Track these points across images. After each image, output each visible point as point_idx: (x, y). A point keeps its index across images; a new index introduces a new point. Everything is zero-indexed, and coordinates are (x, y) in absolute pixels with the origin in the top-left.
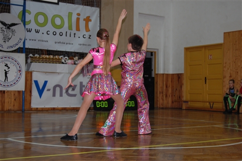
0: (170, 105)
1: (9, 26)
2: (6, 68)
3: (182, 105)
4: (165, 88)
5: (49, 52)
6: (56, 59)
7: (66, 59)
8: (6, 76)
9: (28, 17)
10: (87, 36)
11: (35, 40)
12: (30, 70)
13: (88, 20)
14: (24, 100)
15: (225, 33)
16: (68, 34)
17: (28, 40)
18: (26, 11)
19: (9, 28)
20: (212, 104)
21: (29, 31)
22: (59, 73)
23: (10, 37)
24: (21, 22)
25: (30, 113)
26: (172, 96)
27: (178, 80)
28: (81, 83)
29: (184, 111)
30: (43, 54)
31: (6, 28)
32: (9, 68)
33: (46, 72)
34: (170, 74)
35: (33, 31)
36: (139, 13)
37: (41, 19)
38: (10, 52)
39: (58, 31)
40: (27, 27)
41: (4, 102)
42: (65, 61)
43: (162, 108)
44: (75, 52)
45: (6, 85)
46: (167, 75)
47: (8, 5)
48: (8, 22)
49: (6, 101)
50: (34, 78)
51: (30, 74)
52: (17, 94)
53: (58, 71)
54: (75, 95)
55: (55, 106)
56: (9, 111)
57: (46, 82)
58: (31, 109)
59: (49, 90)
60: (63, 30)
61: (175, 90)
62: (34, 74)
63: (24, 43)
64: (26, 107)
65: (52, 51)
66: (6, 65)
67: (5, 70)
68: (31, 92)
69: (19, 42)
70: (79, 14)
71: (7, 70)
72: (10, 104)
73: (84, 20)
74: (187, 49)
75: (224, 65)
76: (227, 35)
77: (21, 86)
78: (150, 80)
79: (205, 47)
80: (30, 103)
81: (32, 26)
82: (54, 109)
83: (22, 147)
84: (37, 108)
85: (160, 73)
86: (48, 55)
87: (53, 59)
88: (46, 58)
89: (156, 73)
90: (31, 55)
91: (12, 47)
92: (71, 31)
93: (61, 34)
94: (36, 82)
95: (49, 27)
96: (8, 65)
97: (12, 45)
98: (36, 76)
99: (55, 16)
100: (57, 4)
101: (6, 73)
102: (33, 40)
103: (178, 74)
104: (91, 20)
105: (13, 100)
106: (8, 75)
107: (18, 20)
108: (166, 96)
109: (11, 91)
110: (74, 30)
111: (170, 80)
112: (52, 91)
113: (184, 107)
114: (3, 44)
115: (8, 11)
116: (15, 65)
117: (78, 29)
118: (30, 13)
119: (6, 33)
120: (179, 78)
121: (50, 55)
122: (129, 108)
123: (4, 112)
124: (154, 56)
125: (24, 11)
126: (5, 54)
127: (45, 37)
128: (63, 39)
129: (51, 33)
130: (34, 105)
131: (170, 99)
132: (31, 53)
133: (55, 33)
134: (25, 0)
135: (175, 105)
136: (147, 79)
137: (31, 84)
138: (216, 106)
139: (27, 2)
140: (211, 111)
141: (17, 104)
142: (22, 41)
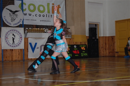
0: (107, 55)
1: (14, 12)
2: (13, 36)
3: (115, 54)
4: (104, 45)
5: (37, 26)
6: (41, 30)
7: (47, 30)
8: (13, 41)
9: (25, 7)
11: (29, 20)
12: (27, 37)
14: (24, 54)
16: (48, 16)
17: (25, 20)
18: (23, 3)
19: (14, 13)
21: (25, 15)
22: (43, 38)
23: (15, 18)
24: (21, 10)
25: (28, 62)
26: (108, 49)
27: (112, 40)
29: (116, 58)
30: (34, 28)
31: (12, 14)
32: (15, 36)
33: (36, 38)
34: (107, 37)
35: (28, 14)
36: (88, 2)
37: (32, 8)
38: (15, 27)
39: (42, 14)
40: (24, 12)
42: (47, 31)
43: (103, 57)
44: (52, 26)
45: (14, 46)
46: (105, 37)
47: (13, 1)
48: (14, 10)
49: (14, 55)
50: (29, 42)
51: (27, 39)
52: (20, 51)
53: (42, 37)
56: (16, 61)
57: (36, 44)
58: (28, 59)
59: (38, 48)
61: (110, 45)
63: (23, 22)
64: (25, 58)
65: (39, 25)
66: (13, 35)
67: (13, 38)
68: (28, 49)
69: (20, 21)
70: (53, 4)
71: (14, 38)
72: (16, 57)
74: (117, 22)
77: (22, 46)
78: (96, 40)
79: (128, 20)
80: (28, 56)
81: (27, 12)
83: (24, 81)
84: (32, 59)
85: (101, 36)
86: (36, 28)
87: (39, 30)
88: (36, 30)
89: (99, 36)
90: (27, 28)
91: (16, 24)
92: (49, 14)
93: (44, 16)
94: (31, 44)
95: (37, 12)
97: (16, 23)
98: (30, 40)
99: (40, 6)
101: (13, 39)
102: (27, 20)
103: (112, 36)
104: (60, 7)
105: (18, 54)
106: (14, 40)
107: (19, 9)
108: (105, 49)
109: (16, 49)
110: (51, 14)
111: (107, 40)
113: (116, 56)
114: (11, 22)
115: (13, 4)
116: (18, 34)
117: (53, 12)
118: (25, 5)
119: (12, 16)
120: (113, 39)
121: (37, 28)
122: (84, 57)
123: (13, 62)
124: (97, 27)
125: (22, 4)
126: (12, 28)
127: (35, 18)
128: (45, 18)
129: (38, 15)
130: (30, 57)
131: (108, 51)
132: (27, 27)
133: (40, 15)
135: (111, 54)
136: (94, 39)
137: (28, 45)
141: (20, 57)
142: (22, 21)
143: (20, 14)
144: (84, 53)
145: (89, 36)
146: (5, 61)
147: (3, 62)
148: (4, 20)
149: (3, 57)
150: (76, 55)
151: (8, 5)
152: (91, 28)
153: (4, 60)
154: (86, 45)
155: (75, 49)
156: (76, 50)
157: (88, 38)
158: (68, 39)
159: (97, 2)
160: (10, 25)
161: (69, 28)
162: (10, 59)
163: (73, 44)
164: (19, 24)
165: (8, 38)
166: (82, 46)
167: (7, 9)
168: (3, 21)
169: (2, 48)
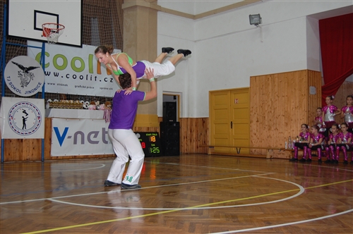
0: (194, 151)
1: (27, 70)
2: (24, 115)
3: (207, 150)
4: (189, 132)
5: (69, 97)
6: (77, 104)
7: (87, 104)
8: (24, 123)
9: (47, 60)
10: (109, 80)
11: (54, 84)
12: (50, 116)
14: (43, 149)
15: (251, 77)
16: (89, 78)
17: (47, 84)
19: (26, 72)
20: (238, 149)
21: (48, 74)
22: (80, 119)
23: (28, 81)
24: (40, 66)
25: (50, 163)
26: (196, 141)
27: (203, 124)
28: (104, 129)
29: (210, 157)
30: (62, 99)
31: (23, 72)
32: (27, 114)
33: (67, 119)
34: (194, 118)
35: (52, 74)
37: (60, 62)
39: (78, 75)
40: (46, 70)
41: (22, 152)
42: (87, 106)
43: (187, 154)
44: (96, 97)
45: (24, 133)
46: (192, 119)
47: (25, 47)
48: (26, 66)
49: (24, 150)
50: (54, 125)
51: (49, 121)
52: (35, 142)
53: (79, 117)
54: (97, 142)
55: (77, 155)
56: (27, 161)
57: (66, 129)
58: (51, 158)
59: (69, 137)
60: (84, 74)
61: (199, 134)
62: (54, 120)
63: (43, 88)
64: (46, 156)
65: (72, 95)
66: (24, 112)
67: (23, 117)
68: (50, 139)
69: (38, 87)
71: (25, 117)
72: (27, 154)
74: (211, 93)
75: (251, 110)
76: (253, 79)
77: (40, 134)
78: (175, 125)
79: (231, 91)
80: (50, 152)
81: (49, 69)
82: (75, 157)
84: (57, 157)
85: (183, 117)
86: (67, 99)
87: (73, 104)
88: (66, 103)
89: (180, 117)
90: (50, 100)
91: (30, 92)
92: (91, 74)
93: (81, 77)
94: (56, 129)
95: (69, 70)
96: (26, 112)
97: (30, 90)
98: (55, 123)
99: (75, 59)
100: (81, 47)
101: (24, 120)
102: (51, 84)
103: (203, 118)
105: (31, 149)
106: (26, 122)
107: (36, 64)
108: (191, 141)
109: (29, 139)
110: (95, 73)
111: (194, 124)
112: (73, 138)
113: (210, 153)
114: (20, 88)
115: (25, 53)
116: (33, 111)
117: (99, 72)
118: (49, 56)
119: (24, 77)
120: (204, 122)
121: (69, 99)
122: (154, 155)
123: (22, 162)
124: (177, 100)
125: (43, 53)
126: (23, 100)
127: (65, 81)
128: (84, 82)
129: (71, 76)
130: (54, 154)
131: (194, 144)
132: (50, 98)
133: (75, 77)
134: (44, 42)
135: (200, 150)
136: (172, 123)
137: (51, 131)
138: (243, 151)
139: (46, 44)
140: (238, 156)
141: (35, 153)
142: (41, 86)
143: (38, 73)
144: (153, 147)
145: (163, 117)
146: (7, 161)
147: (3, 163)
148: (7, 83)
149: (2, 155)
151: (15, 56)
152: (167, 103)
153: (5, 159)
154: (158, 133)
157: (161, 120)
160: (18, 94)
162: (17, 158)
164: (36, 92)
165: (14, 117)
166: (150, 135)
167: (14, 63)
168: (5, 85)
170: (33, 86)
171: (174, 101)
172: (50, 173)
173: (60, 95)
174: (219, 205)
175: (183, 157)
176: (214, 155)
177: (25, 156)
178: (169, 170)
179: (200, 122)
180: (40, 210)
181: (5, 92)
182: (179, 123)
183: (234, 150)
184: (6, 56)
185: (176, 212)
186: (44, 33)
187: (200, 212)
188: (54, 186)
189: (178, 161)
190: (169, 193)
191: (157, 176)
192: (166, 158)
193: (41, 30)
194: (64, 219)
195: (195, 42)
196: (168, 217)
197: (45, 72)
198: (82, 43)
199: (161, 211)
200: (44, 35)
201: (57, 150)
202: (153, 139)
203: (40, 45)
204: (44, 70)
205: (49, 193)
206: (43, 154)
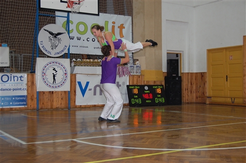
0: (194, 100)
1: (56, 35)
2: (54, 72)
3: (206, 100)
4: (190, 85)
5: (89, 57)
6: (95, 62)
8: (54, 79)
9: (72, 27)
11: (77, 46)
12: (74, 73)
13: (122, 27)
14: (70, 99)
15: (244, 36)
17: (72, 46)
19: (55, 37)
20: (233, 99)
21: (72, 38)
22: (98, 75)
23: (57, 45)
24: (65, 32)
25: (75, 111)
26: (196, 92)
27: (202, 78)
28: (118, 83)
29: (208, 106)
30: (84, 59)
31: (53, 37)
32: (57, 72)
33: (88, 74)
34: (194, 73)
35: (75, 38)
36: (167, 20)
37: (82, 28)
40: (71, 35)
41: (53, 101)
43: (188, 103)
45: (54, 86)
46: (192, 73)
47: (53, 17)
48: (55, 32)
49: (55, 100)
50: (78, 80)
51: (74, 76)
52: (63, 94)
55: (96, 104)
56: (57, 109)
57: (88, 83)
58: (76, 107)
59: (90, 90)
61: (198, 86)
62: (78, 76)
63: (69, 49)
64: (72, 104)
65: (91, 55)
66: (54, 69)
67: (53, 74)
68: (75, 92)
69: (64, 49)
70: (114, 23)
71: (55, 74)
72: (58, 103)
73: (119, 27)
74: (209, 51)
75: (244, 65)
77: (67, 87)
78: (177, 79)
79: (226, 49)
80: (75, 102)
81: (74, 34)
82: (95, 106)
84: (81, 106)
85: (185, 72)
87: (93, 62)
88: (87, 62)
89: (182, 72)
90: (74, 60)
91: (58, 53)
94: (80, 83)
95: (89, 34)
96: (56, 69)
97: (58, 51)
98: (79, 78)
100: (98, 15)
101: (54, 76)
102: (75, 46)
103: (201, 73)
104: (124, 28)
105: (60, 99)
106: (56, 78)
107: (63, 30)
108: (191, 92)
109: (58, 92)
111: (194, 78)
112: (93, 90)
113: (208, 103)
114: (51, 51)
115: (54, 22)
116: (61, 69)
118: (72, 23)
119: (53, 41)
120: (202, 76)
121: (89, 58)
122: (160, 104)
123: (53, 110)
124: (179, 58)
125: (68, 22)
126: (53, 60)
127: (86, 43)
129: (90, 40)
130: (78, 103)
131: (194, 95)
132: (74, 58)
133: (94, 40)
134: (69, 12)
135: (199, 100)
136: (175, 78)
137: (75, 85)
138: (237, 101)
139: (70, 14)
140: (233, 105)
141: (63, 102)
142: (67, 48)
143: (64, 38)
144: (159, 97)
145: (168, 73)
146: (42, 109)
147: (38, 110)
148: (41, 46)
149: (38, 104)
150: (147, 101)
151: (46, 25)
152: (170, 60)
153: (40, 107)
154: (163, 86)
155: (145, 92)
156: (147, 93)
157: (166, 75)
158: (136, 76)
159: (179, 20)
160: (49, 55)
161: (138, 60)
162: (49, 107)
163: (143, 84)
164: (63, 53)
165: (46, 74)
166: (156, 87)
167: (46, 30)
168: (39, 48)
169: (36, 90)
170: (60, 49)
171: (177, 58)
172: (75, 118)
173: (82, 55)
174: (215, 147)
175: (184, 106)
176: (211, 104)
177: (56, 104)
178: (172, 116)
179: (199, 76)
180: (68, 148)
181: (39, 54)
182: (181, 77)
183: (229, 100)
184: (39, 24)
185: (178, 152)
186: (68, 5)
187: (198, 153)
188: (78, 129)
189: (180, 109)
190: (172, 136)
191: (162, 122)
192: (170, 106)
193: (66, 2)
194: (85, 156)
195: (194, 7)
196: (171, 156)
197: (70, 37)
198: (99, 11)
199: (166, 151)
200: (68, 6)
201: (80, 100)
202: (159, 91)
203: (66, 14)
204: (69, 35)
205: (74, 134)
206: (69, 103)
